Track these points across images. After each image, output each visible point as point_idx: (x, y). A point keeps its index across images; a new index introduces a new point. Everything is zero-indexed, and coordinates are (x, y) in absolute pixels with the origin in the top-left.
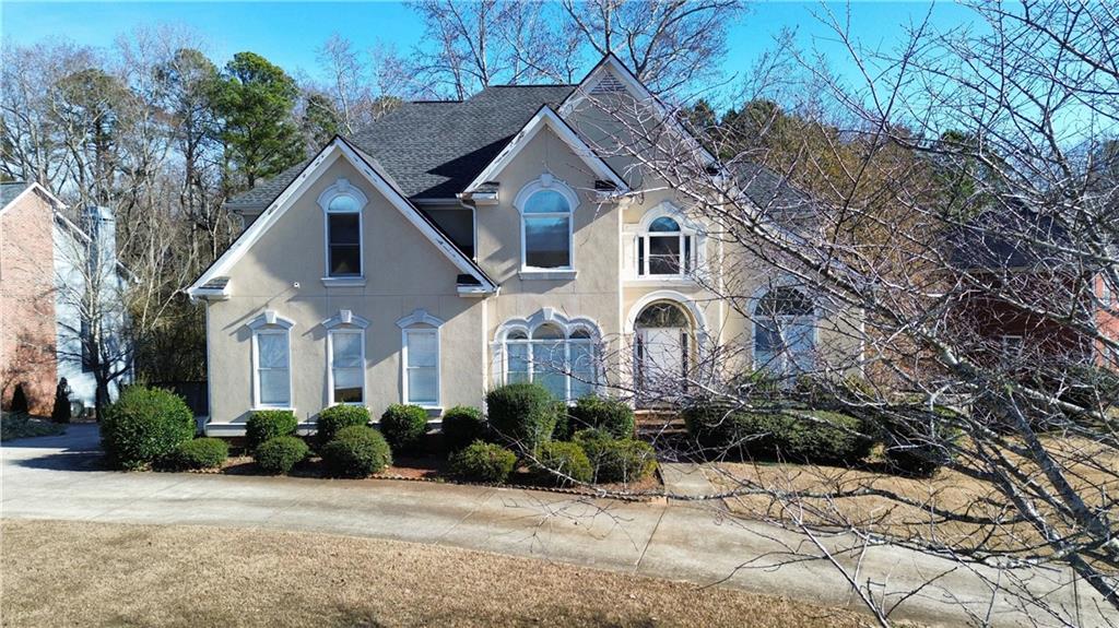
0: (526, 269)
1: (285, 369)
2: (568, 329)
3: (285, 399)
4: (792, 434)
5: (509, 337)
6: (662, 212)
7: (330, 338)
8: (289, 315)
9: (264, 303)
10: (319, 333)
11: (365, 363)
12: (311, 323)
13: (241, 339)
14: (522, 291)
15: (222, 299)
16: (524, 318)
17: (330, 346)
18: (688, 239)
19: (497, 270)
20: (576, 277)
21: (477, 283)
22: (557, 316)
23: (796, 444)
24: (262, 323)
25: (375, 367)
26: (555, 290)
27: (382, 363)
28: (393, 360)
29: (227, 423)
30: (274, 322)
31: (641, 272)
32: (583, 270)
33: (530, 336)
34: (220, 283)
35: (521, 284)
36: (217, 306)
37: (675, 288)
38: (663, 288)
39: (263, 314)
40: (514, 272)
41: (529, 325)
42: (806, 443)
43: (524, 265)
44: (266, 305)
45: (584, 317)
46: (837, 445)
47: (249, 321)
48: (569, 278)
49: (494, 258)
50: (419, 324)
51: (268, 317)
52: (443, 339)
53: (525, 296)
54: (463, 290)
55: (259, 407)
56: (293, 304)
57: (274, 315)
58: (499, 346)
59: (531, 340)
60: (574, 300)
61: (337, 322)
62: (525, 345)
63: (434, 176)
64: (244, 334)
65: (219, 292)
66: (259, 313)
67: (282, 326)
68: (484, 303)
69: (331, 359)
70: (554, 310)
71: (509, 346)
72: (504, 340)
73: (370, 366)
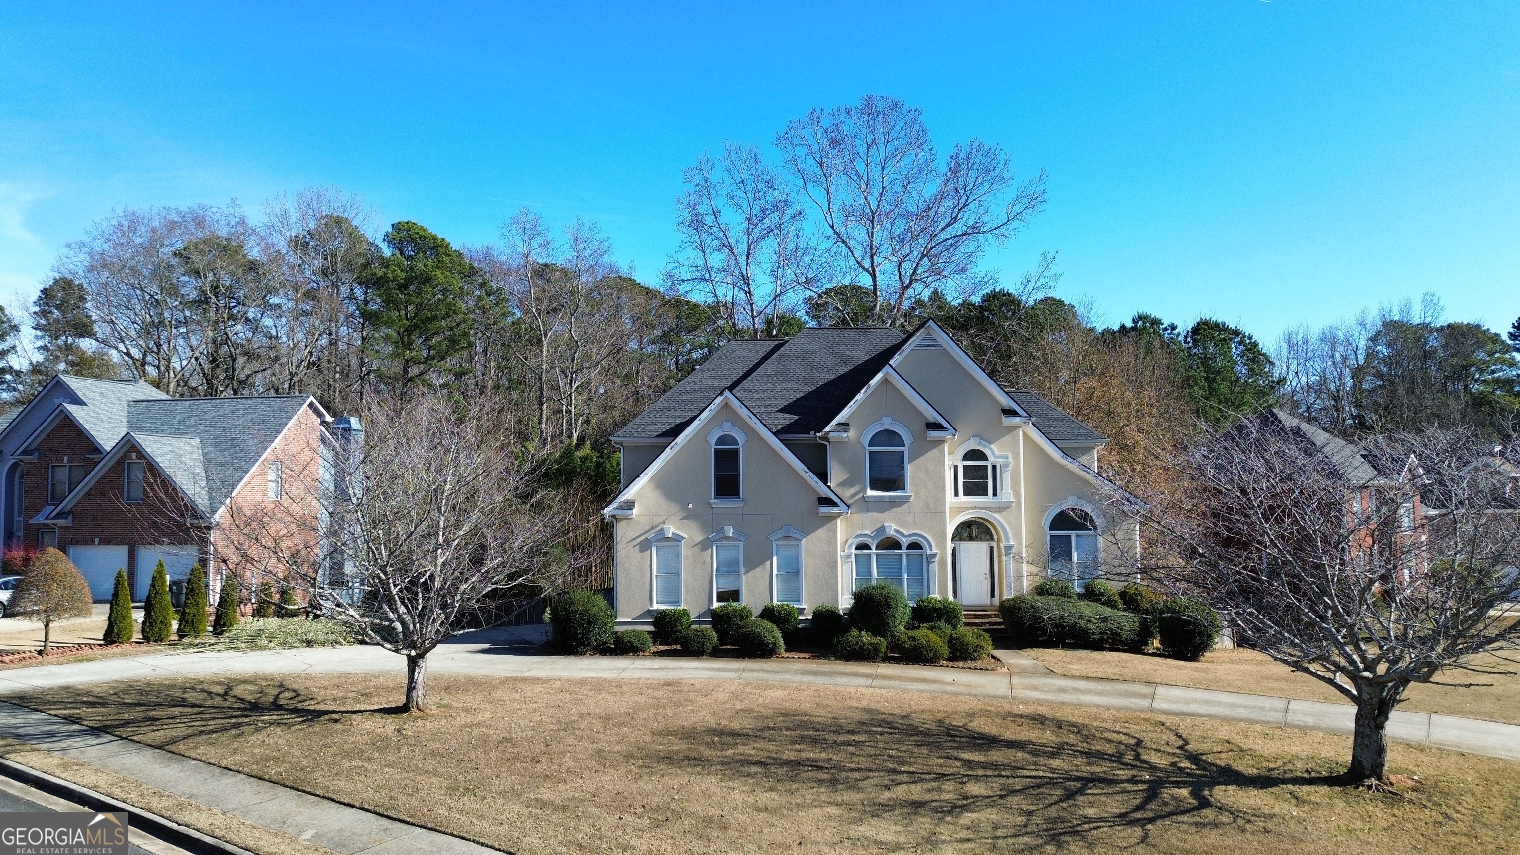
0: (870, 493)
1: (678, 575)
2: (905, 542)
3: (676, 600)
4: (1091, 626)
5: (857, 549)
6: (973, 445)
7: (714, 548)
8: (682, 531)
9: (661, 521)
10: (705, 545)
11: (743, 570)
12: (699, 538)
13: (642, 550)
14: (867, 511)
15: (627, 518)
16: (868, 533)
17: (714, 557)
18: (994, 467)
19: (846, 493)
20: (912, 499)
21: (834, 504)
22: (896, 531)
23: (1094, 634)
24: (661, 538)
25: (750, 574)
26: (895, 509)
27: (757, 570)
28: (765, 567)
29: (630, 620)
30: (670, 536)
31: (956, 494)
32: (917, 494)
33: (874, 548)
34: (630, 505)
35: (867, 505)
36: (623, 523)
37: (985, 508)
38: (975, 508)
39: (662, 529)
40: (861, 495)
41: (873, 538)
42: (1101, 633)
43: (868, 490)
44: (664, 523)
45: (918, 532)
46: (1125, 635)
47: (650, 535)
48: (905, 500)
49: (843, 484)
50: (787, 538)
51: (666, 532)
52: (806, 550)
53: (869, 514)
54: (824, 510)
55: (656, 606)
56: (685, 521)
57: (671, 530)
58: (849, 556)
59: (874, 550)
60: (910, 518)
61: (721, 536)
62: (870, 555)
63: (786, 415)
64: (645, 546)
65: (629, 512)
66: (657, 529)
67: (677, 539)
68: (839, 521)
69: (715, 566)
70: (894, 527)
71: (856, 555)
72: (853, 551)
73: (746, 572)
